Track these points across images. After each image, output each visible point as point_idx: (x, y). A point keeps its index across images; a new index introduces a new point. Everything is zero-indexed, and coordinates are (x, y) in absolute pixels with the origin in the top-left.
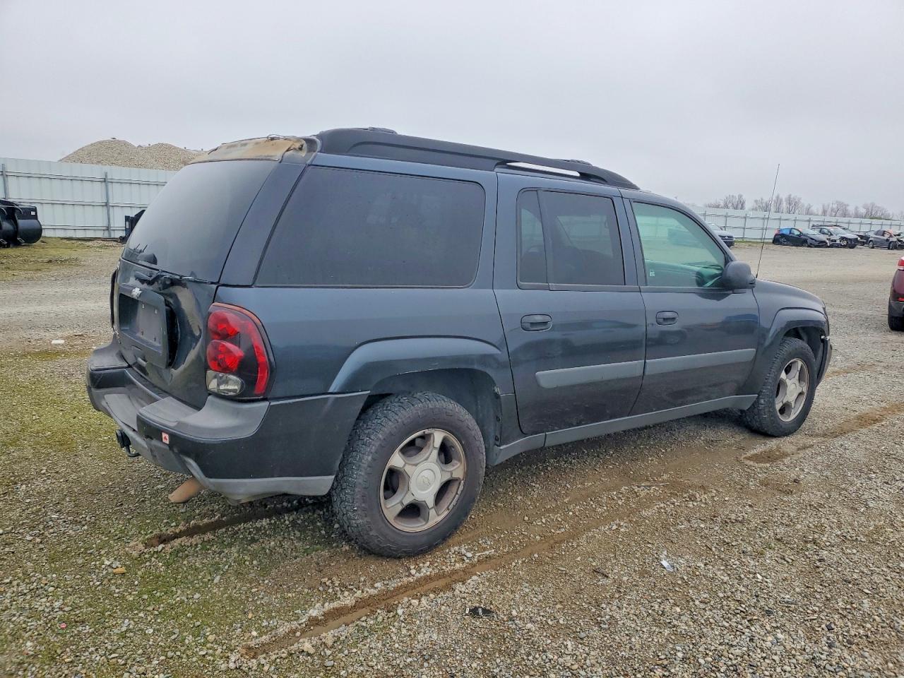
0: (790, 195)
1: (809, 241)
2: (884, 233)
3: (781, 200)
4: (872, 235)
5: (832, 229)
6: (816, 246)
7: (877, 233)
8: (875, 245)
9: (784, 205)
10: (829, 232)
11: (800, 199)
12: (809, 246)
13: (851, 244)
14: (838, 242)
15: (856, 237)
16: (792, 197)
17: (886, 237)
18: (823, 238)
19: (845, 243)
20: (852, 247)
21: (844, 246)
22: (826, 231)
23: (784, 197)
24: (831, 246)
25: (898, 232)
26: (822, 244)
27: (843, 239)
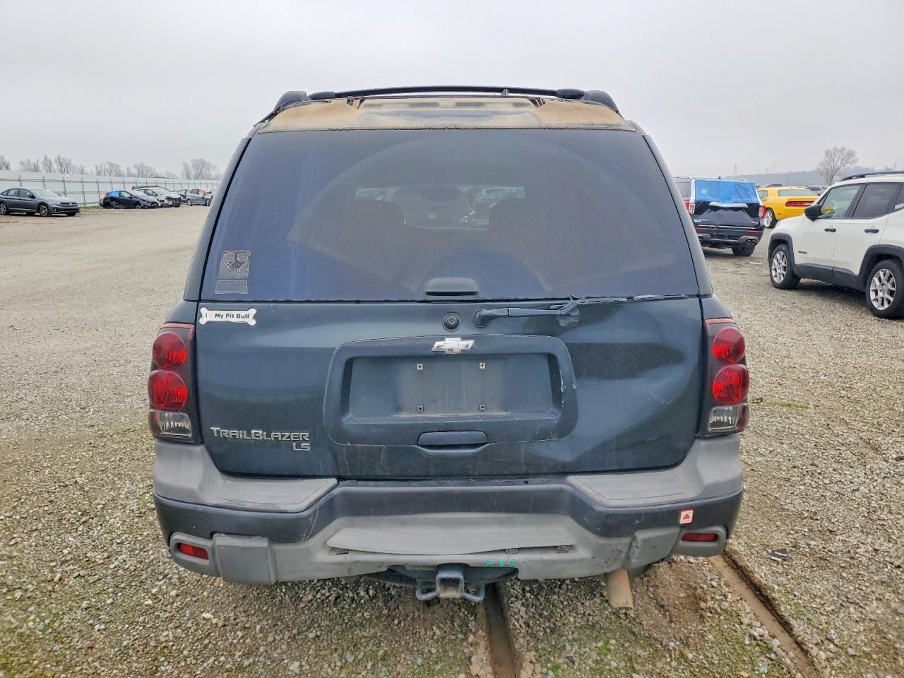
0: (59, 156)
1: (142, 202)
2: (198, 192)
3: (50, 162)
4: (189, 195)
5: (155, 190)
6: (150, 208)
7: (192, 192)
8: (193, 203)
9: (55, 166)
10: (153, 192)
11: (70, 160)
12: (143, 208)
13: (177, 203)
14: (166, 202)
15: (179, 196)
16: (61, 158)
17: (201, 195)
18: (153, 199)
19: (171, 203)
20: (177, 206)
21: (171, 206)
22: (150, 192)
23: (52, 157)
24: (162, 206)
25: (209, 190)
26: (154, 206)
27: (168, 198)
